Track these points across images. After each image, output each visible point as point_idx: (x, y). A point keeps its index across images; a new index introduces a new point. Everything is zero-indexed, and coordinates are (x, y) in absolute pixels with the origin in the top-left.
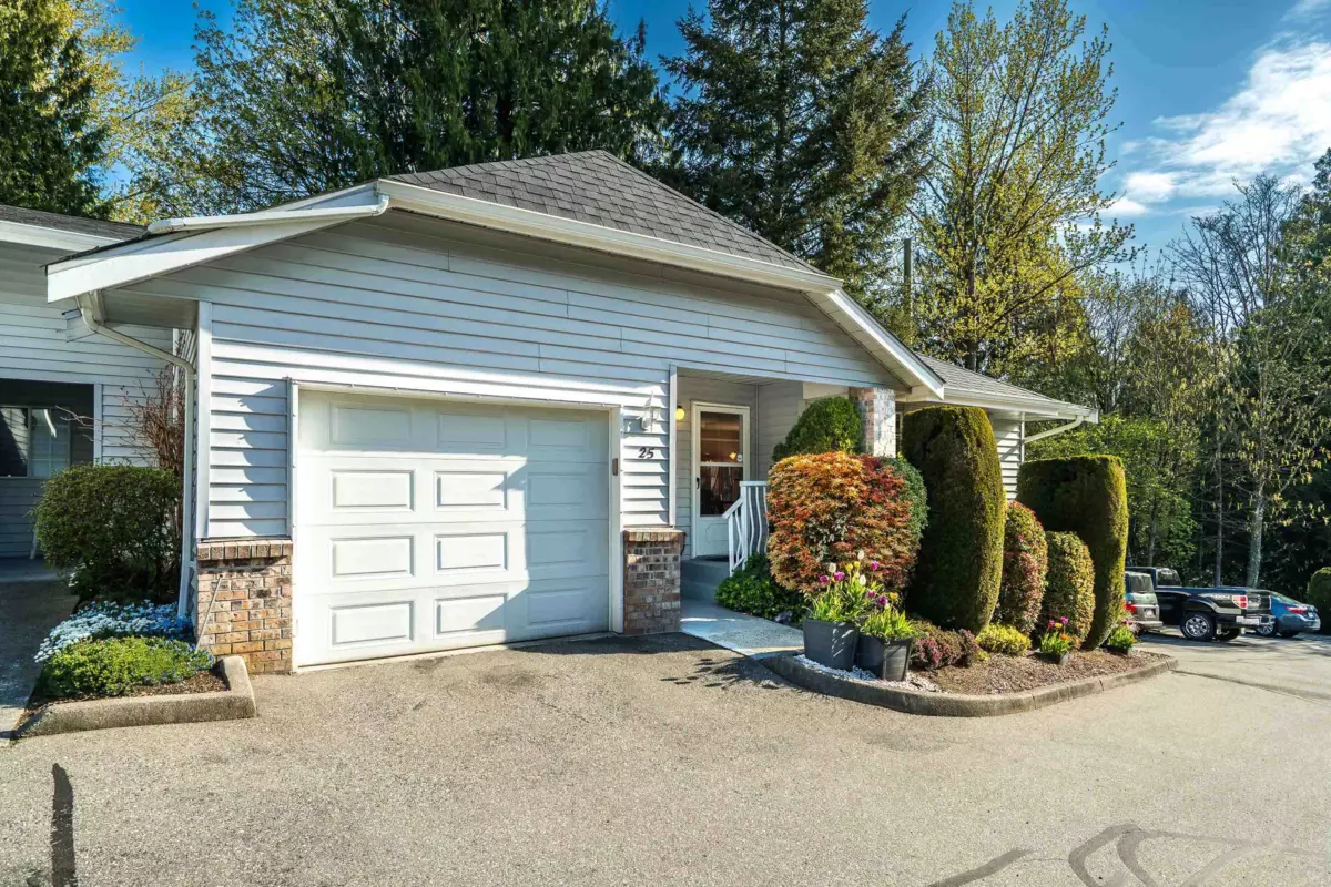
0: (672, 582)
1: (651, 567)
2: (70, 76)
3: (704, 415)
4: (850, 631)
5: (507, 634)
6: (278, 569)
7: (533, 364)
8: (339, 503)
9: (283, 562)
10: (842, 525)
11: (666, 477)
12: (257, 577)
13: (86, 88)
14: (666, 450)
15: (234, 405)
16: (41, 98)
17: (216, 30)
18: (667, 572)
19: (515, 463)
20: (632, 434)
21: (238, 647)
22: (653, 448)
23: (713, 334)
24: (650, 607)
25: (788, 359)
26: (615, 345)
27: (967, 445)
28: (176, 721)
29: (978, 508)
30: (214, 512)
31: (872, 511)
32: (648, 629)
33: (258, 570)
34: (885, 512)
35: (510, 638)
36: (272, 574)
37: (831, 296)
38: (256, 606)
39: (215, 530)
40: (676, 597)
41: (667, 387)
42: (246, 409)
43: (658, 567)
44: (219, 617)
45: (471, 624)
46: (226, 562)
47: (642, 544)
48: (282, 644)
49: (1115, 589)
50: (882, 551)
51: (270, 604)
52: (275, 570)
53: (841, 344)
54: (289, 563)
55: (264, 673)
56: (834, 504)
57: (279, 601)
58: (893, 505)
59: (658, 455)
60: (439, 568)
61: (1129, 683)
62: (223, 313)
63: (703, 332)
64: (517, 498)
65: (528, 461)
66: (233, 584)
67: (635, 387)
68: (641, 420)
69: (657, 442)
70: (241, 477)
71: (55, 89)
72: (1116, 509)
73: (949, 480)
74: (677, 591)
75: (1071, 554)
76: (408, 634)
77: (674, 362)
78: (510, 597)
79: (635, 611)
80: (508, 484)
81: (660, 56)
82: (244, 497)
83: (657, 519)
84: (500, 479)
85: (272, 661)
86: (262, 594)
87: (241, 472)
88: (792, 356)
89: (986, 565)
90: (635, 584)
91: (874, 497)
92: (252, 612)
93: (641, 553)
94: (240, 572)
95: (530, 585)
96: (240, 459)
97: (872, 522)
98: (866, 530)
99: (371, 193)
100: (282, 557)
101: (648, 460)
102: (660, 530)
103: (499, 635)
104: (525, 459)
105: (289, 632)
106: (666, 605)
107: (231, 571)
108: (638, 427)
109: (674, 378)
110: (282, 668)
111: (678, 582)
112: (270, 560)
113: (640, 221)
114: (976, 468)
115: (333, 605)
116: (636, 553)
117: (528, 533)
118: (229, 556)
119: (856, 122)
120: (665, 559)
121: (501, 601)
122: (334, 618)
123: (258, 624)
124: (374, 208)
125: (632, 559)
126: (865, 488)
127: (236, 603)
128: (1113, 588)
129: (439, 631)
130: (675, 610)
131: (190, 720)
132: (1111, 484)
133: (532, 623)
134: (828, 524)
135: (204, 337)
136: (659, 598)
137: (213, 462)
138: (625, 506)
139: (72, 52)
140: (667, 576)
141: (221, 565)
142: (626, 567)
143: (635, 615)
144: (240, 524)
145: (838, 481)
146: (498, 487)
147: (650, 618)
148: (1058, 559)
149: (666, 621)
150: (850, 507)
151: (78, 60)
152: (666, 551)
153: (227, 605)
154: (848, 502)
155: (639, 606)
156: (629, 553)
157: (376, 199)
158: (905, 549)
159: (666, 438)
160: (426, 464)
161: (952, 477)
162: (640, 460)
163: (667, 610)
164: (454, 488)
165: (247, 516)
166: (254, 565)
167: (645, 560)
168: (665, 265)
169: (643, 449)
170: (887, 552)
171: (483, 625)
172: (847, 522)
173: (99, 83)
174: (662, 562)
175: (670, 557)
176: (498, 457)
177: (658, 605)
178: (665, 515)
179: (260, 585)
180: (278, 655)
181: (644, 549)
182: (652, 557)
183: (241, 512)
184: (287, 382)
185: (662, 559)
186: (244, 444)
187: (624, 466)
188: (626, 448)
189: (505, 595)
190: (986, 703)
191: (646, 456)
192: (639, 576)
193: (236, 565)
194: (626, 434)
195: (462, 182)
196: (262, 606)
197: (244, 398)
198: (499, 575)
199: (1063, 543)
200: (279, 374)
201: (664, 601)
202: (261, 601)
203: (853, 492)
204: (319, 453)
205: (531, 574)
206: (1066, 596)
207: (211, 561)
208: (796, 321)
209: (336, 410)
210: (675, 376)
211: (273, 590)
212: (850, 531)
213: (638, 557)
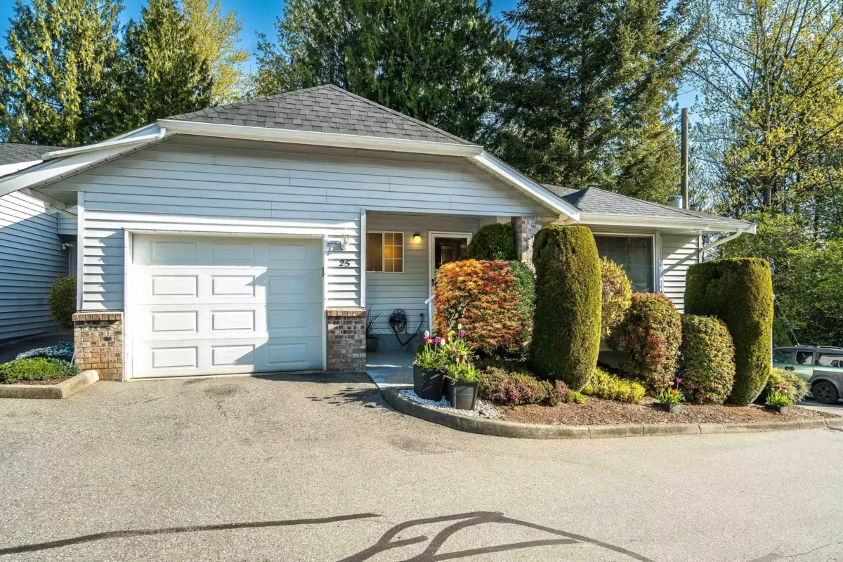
0: (361, 341)
1: (345, 332)
2: (204, 79)
3: (438, 240)
4: (437, 375)
5: (255, 368)
6: (115, 327)
7: (268, 214)
8: (156, 293)
9: (117, 323)
10: (463, 308)
11: (358, 277)
12: (104, 330)
13: (210, 84)
14: (358, 262)
15: (96, 243)
16: (190, 93)
17: (267, 43)
18: (356, 335)
19: (259, 271)
20: (334, 252)
21: (95, 365)
22: (349, 260)
23: (393, 188)
24: (344, 356)
25: (452, 201)
26: (323, 199)
27: (562, 253)
28: (23, 397)
29: (569, 296)
30: (86, 297)
31: (484, 298)
32: (343, 370)
33: (105, 327)
34: (496, 299)
35: (258, 370)
36: (112, 329)
37: (477, 157)
38: (103, 345)
39: (86, 306)
40: (362, 351)
41: (359, 223)
42: (102, 245)
43: (350, 332)
44: (85, 351)
45: (233, 360)
46: (88, 322)
47: (338, 317)
48: (118, 365)
49: (758, 360)
50: (494, 324)
51: (111, 344)
52: (114, 327)
53: (497, 189)
54: (121, 324)
55: (108, 380)
56: (457, 293)
57: (116, 344)
58: (502, 294)
59: (353, 264)
60: (213, 329)
61: (748, 432)
62: (89, 196)
63: (386, 187)
64: (261, 291)
65: (268, 269)
66: (92, 334)
67: (337, 224)
68: (340, 243)
69: (353, 256)
70: (100, 279)
71: (197, 88)
72: (756, 299)
73: (548, 277)
74: (364, 347)
75: (706, 332)
76: (195, 364)
77: (363, 207)
78: (257, 347)
79: (333, 358)
80: (256, 282)
81: (503, 12)
82: (101, 289)
83: (352, 303)
84: (251, 280)
85: (112, 374)
86: (107, 339)
87: (100, 277)
88: (454, 199)
89: (575, 336)
90: (333, 342)
91: (487, 289)
92: (102, 348)
93: (338, 323)
94: (96, 327)
95: (269, 341)
96: (99, 270)
97: (485, 305)
98: (482, 310)
99: (156, 128)
100: (116, 321)
101: (346, 268)
102: (354, 310)
103: (250, 368)
104: (266, 268)
105: (121, 359)
106: (355, 355)
107: (91, 327)
108: (339, 248)
109: (364, 218)
110: (117, 378)
111: (364, 342)
112: (111, 322)
113: (332, 125)
114: (569, 268)
115: (153, 347)
116: (334, 323)
117: (268, 311)
118: (88, 319)
119: (623, 33)
120: (355, 328)
121: (251, 349)
122: (153, 354)
123: (105, 354)
124: (156, 135)
125: (331, 327)
126: (481, 282)
127: (94, 343)
128: (755, 359)
129: (213, 364)
130: (361, 359)
131: (29, 398)
132: (751, 280)
133: (271, 363)
134: (455, 306)
135: (80, 210)
136: (350, 351)
137: (84, 272)
138: (327, 295)
139: (204, 67)
140: (357, 338)
141: (86, 324)
142: (328, 332)
143: (333, 361)
144: (100, 304)
145: (461, 279)
146: (249, 284)
147: (344, 363)
148: (695, 336)
149: (355, 365)
150: (470, 295)
151: (206, 71)
152: (356, 323)
153: (89, 344)
154: (469, 292)
155: (337, 355)
156: (329, 323)
157: (158, 130)
158: (514, 324)
159: (358, 254)
160: (205, 272)
161: (551, 274)
162: (341, 267)
163: (356, 359)
164: (222, 285)
165: (102, 299)
166: (102, 324)
167: (341, 327)
168: (356, 149)
169: (342, 261)
170: (499, 326)
171: (240, 362)
172: (468, 304)
173: (215, 82)
174: (352, 329)
175: (359, 326)
176: (249, 267)
177: (349, 355)
178: (358, 300)
179: (106, 335)
180: (115, 371)
181: (340, 321)
182: (346, 326)
183: (99, 297)
184: (123, 230)
185: (352, 327)
186: (101, 263)
187: (327, 271)
188: (330, 262)
189: (254, 346)
190: (530, 430)
191: (344, 265)
192: (336, 337)
193: (94, 324)
194: (329, 252)
195: (215, 115)
196: (107, 345)
197: (101, 239)
198: (249, 334)
199: (700, 324)
200: (118, 226)
201: (354, 352)
202: (107, 343)
203: (471, 285)
204: (144, 266)
205: (269, 334)
206: (701, 363)
207: (79, 321)
208: (459, 176)
209: (154, 245)
210: (365, 215)
211: (113, 337)
212: (468, 310)
213: (336, 326)
